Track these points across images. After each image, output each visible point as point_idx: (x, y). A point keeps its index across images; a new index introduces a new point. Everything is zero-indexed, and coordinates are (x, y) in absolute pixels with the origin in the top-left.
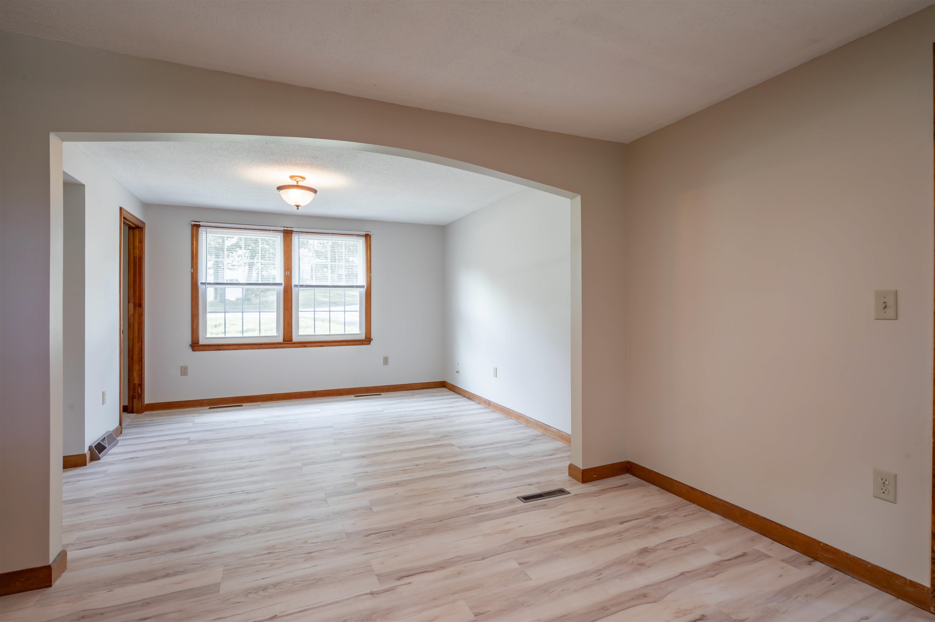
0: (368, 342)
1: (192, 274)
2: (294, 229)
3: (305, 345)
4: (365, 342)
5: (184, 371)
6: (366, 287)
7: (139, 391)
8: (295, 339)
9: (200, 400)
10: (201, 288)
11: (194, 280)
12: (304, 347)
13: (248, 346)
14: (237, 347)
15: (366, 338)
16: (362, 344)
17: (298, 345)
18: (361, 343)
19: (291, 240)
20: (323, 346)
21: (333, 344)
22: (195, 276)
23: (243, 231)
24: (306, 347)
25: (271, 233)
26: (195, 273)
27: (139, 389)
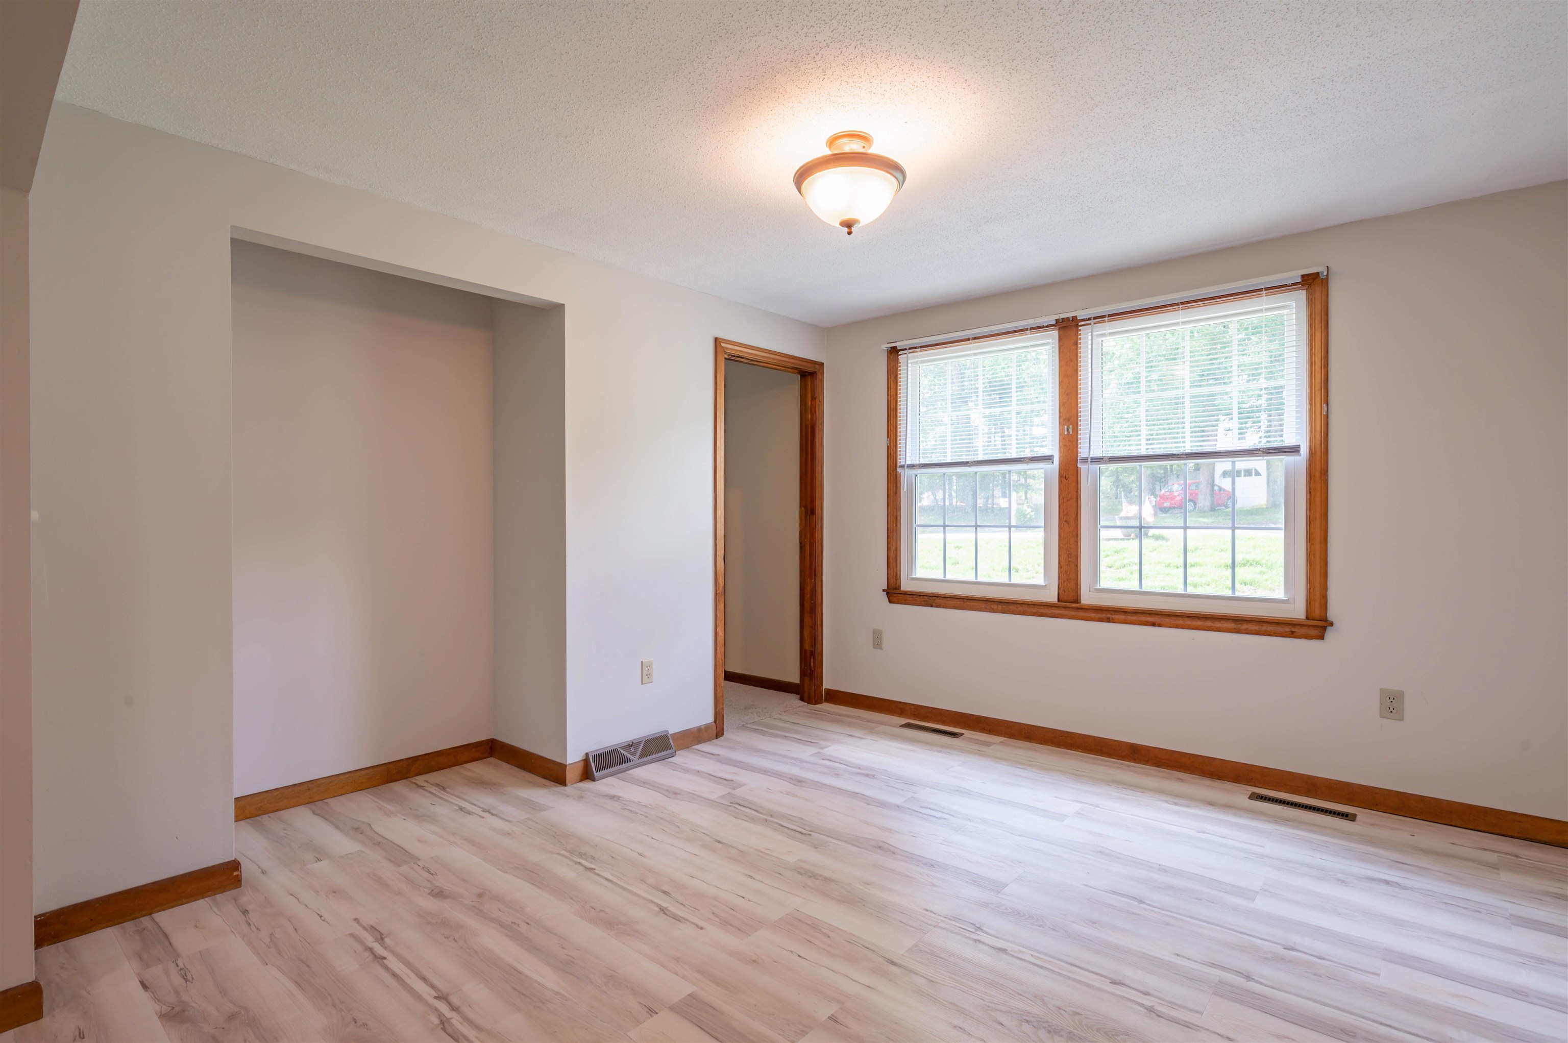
0: (1316, 632)
1: (889, 448)
2: (1081, 315)
3: (1109, 615)
4: (1303, 631)
5: (877, 640)
6: (1304, 450)
7: (812, 664)
8: (1087, 598)
9: (900, 702)
10: (905, 475)
11: (892, 460)
12: (1109, 620)
13: (983, 605)
14: (961, 603)
15: (1307, 618)
16: (1292, 635)
17: (1093, 615)
18: (1287, 629)
19: (1076, 344)
20: (1160, 625)
21: (1188, 622)
22: (892, 452)
23: (973, 344)
24: (1114, 621)
25: (1029, 335)
26: (892, 447)
27: (812, 660)
